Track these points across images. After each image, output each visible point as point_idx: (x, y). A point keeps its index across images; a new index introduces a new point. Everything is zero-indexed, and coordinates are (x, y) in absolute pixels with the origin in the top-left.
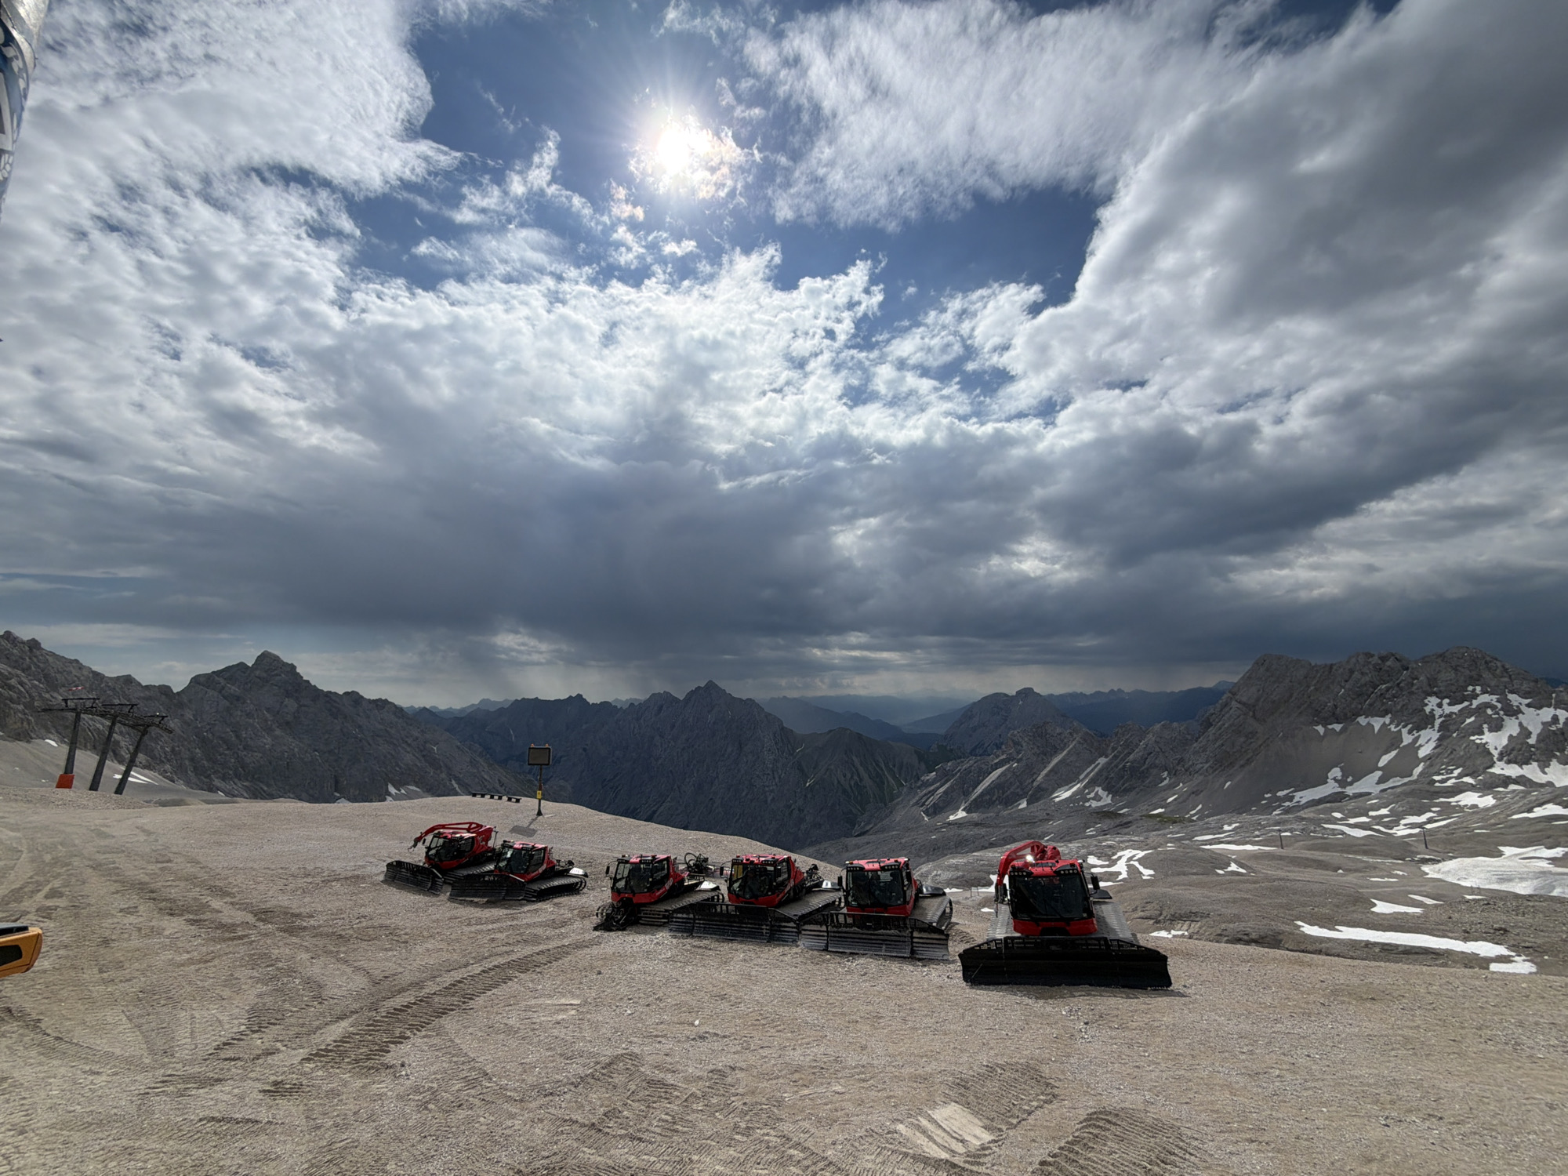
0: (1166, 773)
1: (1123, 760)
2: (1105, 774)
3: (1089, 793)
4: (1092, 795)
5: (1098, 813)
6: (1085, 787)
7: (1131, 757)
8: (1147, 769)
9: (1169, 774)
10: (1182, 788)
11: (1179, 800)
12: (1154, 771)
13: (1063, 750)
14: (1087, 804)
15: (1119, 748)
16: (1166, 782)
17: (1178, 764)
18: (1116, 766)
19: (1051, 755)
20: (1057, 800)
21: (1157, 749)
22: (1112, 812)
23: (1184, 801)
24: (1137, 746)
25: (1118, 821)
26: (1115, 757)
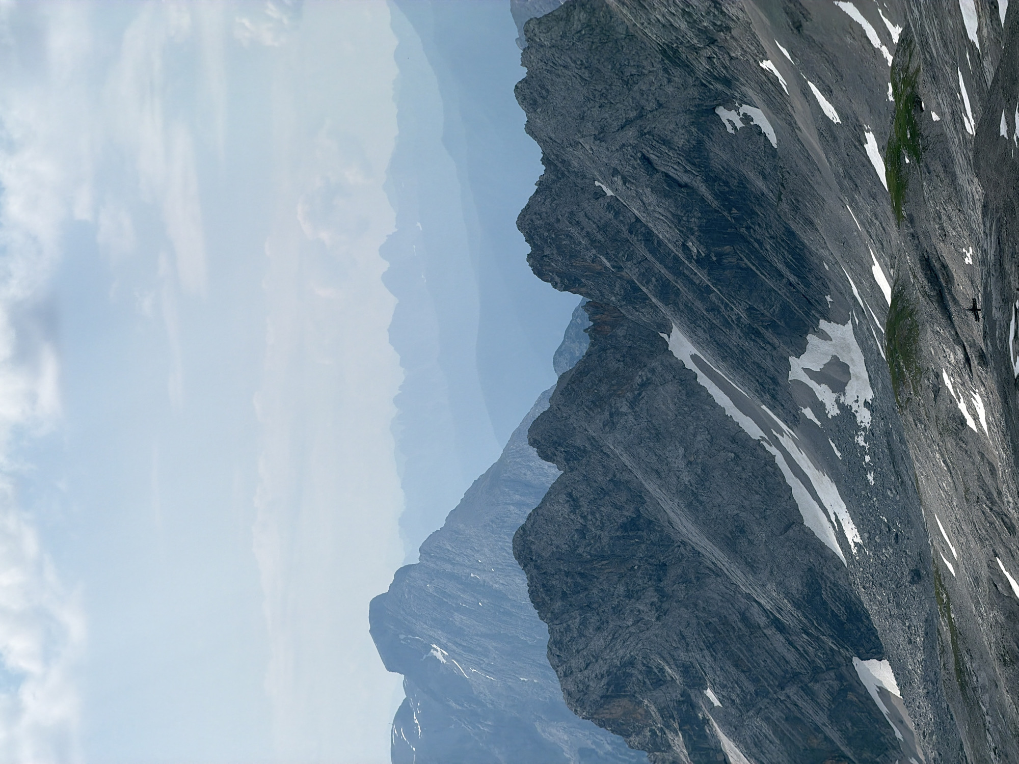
0: (724, 114)
1: (675, 266)
2: (735, 338)
3: (819, 408)
4: (824, 394)
5: (898, 378)
6: (794, 420)
7: (664, 232)
8: (711, 179)
9: (728, 103)
10: (780, 61)
11: (829, 76)
12: (719, 155)
13: (638, 496)
14: (864, 417)
15: (631, 272)
16: (760, 118)
17: (688, 67)
18: (703, 292)
19: (666, 542)
20: (852, 534)
21: (630, 134)
22: (891, 326)
23: (831, 62)
24: (616, 208)
25: (925, 307)
26: (666, 292)
